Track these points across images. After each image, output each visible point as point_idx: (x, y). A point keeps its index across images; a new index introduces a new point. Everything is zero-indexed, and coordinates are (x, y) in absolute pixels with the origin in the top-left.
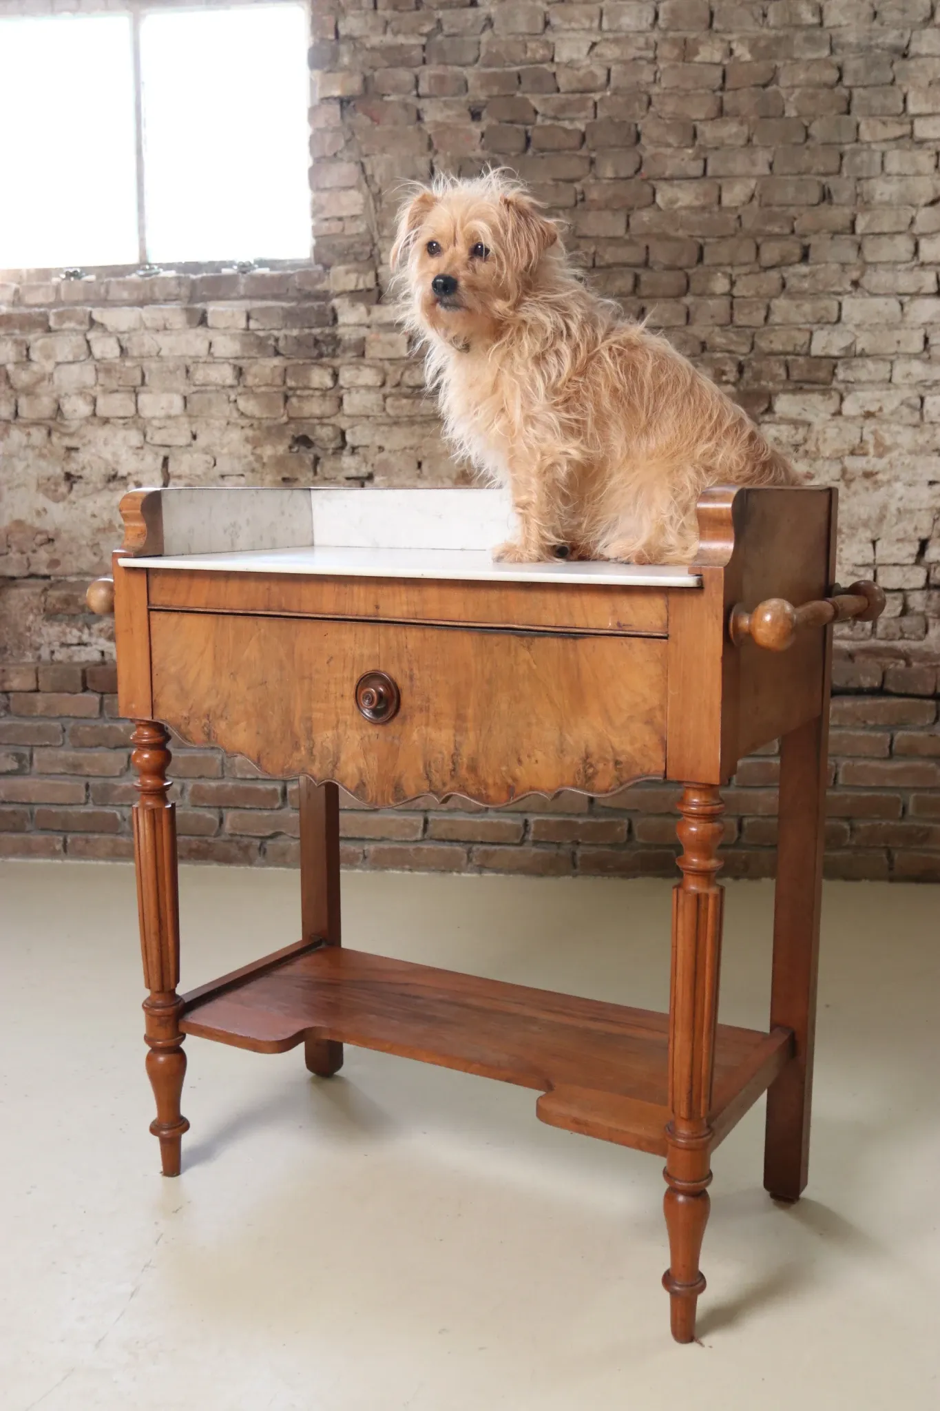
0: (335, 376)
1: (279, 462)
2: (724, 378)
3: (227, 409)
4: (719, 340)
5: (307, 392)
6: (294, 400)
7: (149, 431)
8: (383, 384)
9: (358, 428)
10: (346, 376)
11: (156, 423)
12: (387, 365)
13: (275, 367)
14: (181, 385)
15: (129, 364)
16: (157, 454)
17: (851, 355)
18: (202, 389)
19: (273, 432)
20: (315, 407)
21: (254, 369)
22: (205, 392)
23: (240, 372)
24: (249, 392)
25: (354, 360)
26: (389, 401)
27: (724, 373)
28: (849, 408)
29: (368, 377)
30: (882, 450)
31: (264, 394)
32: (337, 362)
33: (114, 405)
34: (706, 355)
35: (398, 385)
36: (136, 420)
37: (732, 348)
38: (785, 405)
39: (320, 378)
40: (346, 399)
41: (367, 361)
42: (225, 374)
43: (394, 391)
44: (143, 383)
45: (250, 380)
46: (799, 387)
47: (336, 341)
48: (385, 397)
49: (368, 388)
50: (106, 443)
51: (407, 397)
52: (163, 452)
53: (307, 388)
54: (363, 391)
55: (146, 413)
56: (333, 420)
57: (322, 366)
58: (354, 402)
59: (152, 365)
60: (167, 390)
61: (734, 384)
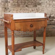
1: (4, 10)
2: (34, 4)
4: (34, 2)
9: (9, 8)
13: (3, 3)
17: (42, 3)
19: (3, 8)
20: (6, 6)
23: (1, 4)
26: (12, 6)
28: (42, 6)
29: (10, 4)
30: (44, 9)
38: (38, 6)
39: (7, 4)
46: (39, 5)
47: (8, 1)
58: (9, 6)
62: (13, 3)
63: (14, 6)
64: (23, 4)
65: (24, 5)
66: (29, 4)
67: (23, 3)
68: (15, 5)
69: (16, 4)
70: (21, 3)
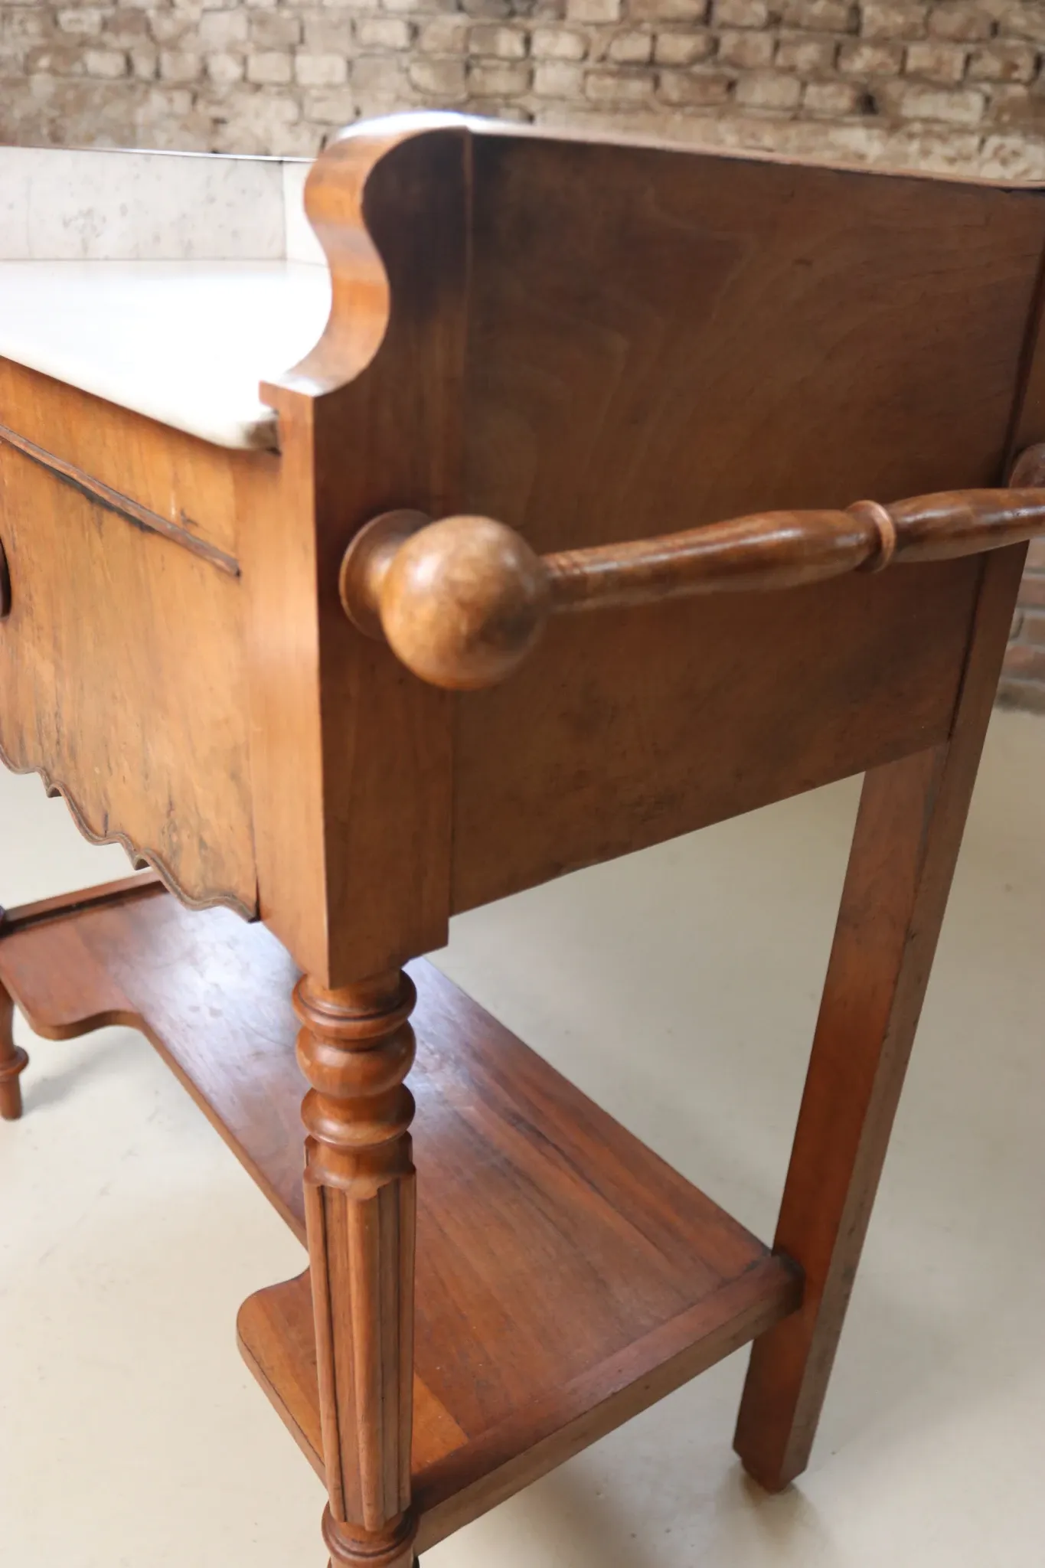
0: (528, 42)
2: (1016, 75)
3: (397, 79)
4: (1018, 21)
5: (493, 63)
6: (476, 73)
7: (307, 103)
8: (585, 56)
9: (550, 114)
10: (542, 43)
11: (314, 93)
12: (592, 32)
13: (458, 27)
14: (344, 43)
15: (286, 14)
16: (314, 134)
18: (371, 50)
20: (502, 81)
21: (433, 28)
22: (373, 55)
23: (415, 31)
24: (424, 58)
25: (552, 22)
26: (592, 79)
27: (1015, 67)
29: (567, 45)
31: (441, 62)
32: (531, 24)
33: (267, 67)
34: (997, 41)
35: (603, 58)
36: (292, 89)
37: (1033, 33)
39: (509, 43)
40: (539, 74)
41: (567, 24)
42: (395, 33)
43: (599, 66)
44: (302, 41)
45: (427, 42)
48: (586, 74)
49: (566, 60)
50: (257, 115)
51: (612, 74)
52: (322, 130)
53: (492, 56)
54: (560, 65)
55: (304, 79)
56: (520, 101)
57: (513, 28)
58: (549, 78)
59: (312, 17)
60: (329, 50)
61: (1028, 84)
62: (627, 23)
63: (637, 88)
64: (807, 54)
65: (817, 75)
66: (919, 57)
67: (812, 30)
68: (651, 67)
69: (679, 46)
70: (763, 41)
